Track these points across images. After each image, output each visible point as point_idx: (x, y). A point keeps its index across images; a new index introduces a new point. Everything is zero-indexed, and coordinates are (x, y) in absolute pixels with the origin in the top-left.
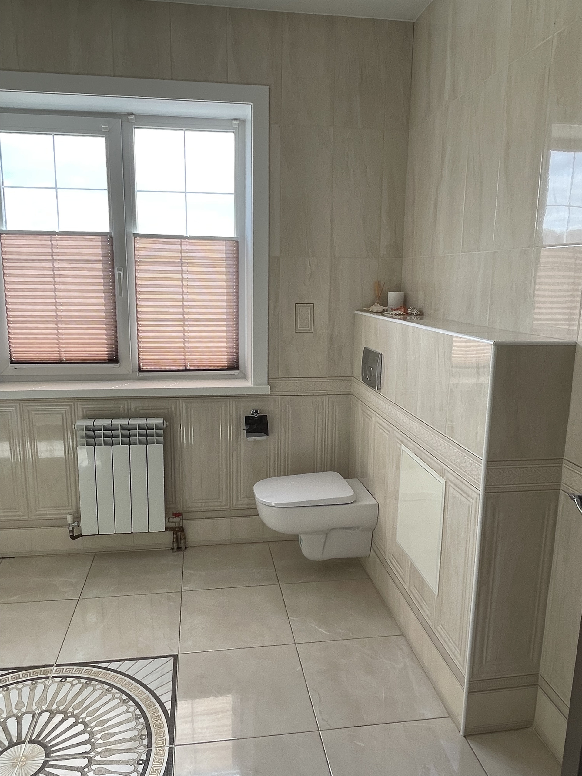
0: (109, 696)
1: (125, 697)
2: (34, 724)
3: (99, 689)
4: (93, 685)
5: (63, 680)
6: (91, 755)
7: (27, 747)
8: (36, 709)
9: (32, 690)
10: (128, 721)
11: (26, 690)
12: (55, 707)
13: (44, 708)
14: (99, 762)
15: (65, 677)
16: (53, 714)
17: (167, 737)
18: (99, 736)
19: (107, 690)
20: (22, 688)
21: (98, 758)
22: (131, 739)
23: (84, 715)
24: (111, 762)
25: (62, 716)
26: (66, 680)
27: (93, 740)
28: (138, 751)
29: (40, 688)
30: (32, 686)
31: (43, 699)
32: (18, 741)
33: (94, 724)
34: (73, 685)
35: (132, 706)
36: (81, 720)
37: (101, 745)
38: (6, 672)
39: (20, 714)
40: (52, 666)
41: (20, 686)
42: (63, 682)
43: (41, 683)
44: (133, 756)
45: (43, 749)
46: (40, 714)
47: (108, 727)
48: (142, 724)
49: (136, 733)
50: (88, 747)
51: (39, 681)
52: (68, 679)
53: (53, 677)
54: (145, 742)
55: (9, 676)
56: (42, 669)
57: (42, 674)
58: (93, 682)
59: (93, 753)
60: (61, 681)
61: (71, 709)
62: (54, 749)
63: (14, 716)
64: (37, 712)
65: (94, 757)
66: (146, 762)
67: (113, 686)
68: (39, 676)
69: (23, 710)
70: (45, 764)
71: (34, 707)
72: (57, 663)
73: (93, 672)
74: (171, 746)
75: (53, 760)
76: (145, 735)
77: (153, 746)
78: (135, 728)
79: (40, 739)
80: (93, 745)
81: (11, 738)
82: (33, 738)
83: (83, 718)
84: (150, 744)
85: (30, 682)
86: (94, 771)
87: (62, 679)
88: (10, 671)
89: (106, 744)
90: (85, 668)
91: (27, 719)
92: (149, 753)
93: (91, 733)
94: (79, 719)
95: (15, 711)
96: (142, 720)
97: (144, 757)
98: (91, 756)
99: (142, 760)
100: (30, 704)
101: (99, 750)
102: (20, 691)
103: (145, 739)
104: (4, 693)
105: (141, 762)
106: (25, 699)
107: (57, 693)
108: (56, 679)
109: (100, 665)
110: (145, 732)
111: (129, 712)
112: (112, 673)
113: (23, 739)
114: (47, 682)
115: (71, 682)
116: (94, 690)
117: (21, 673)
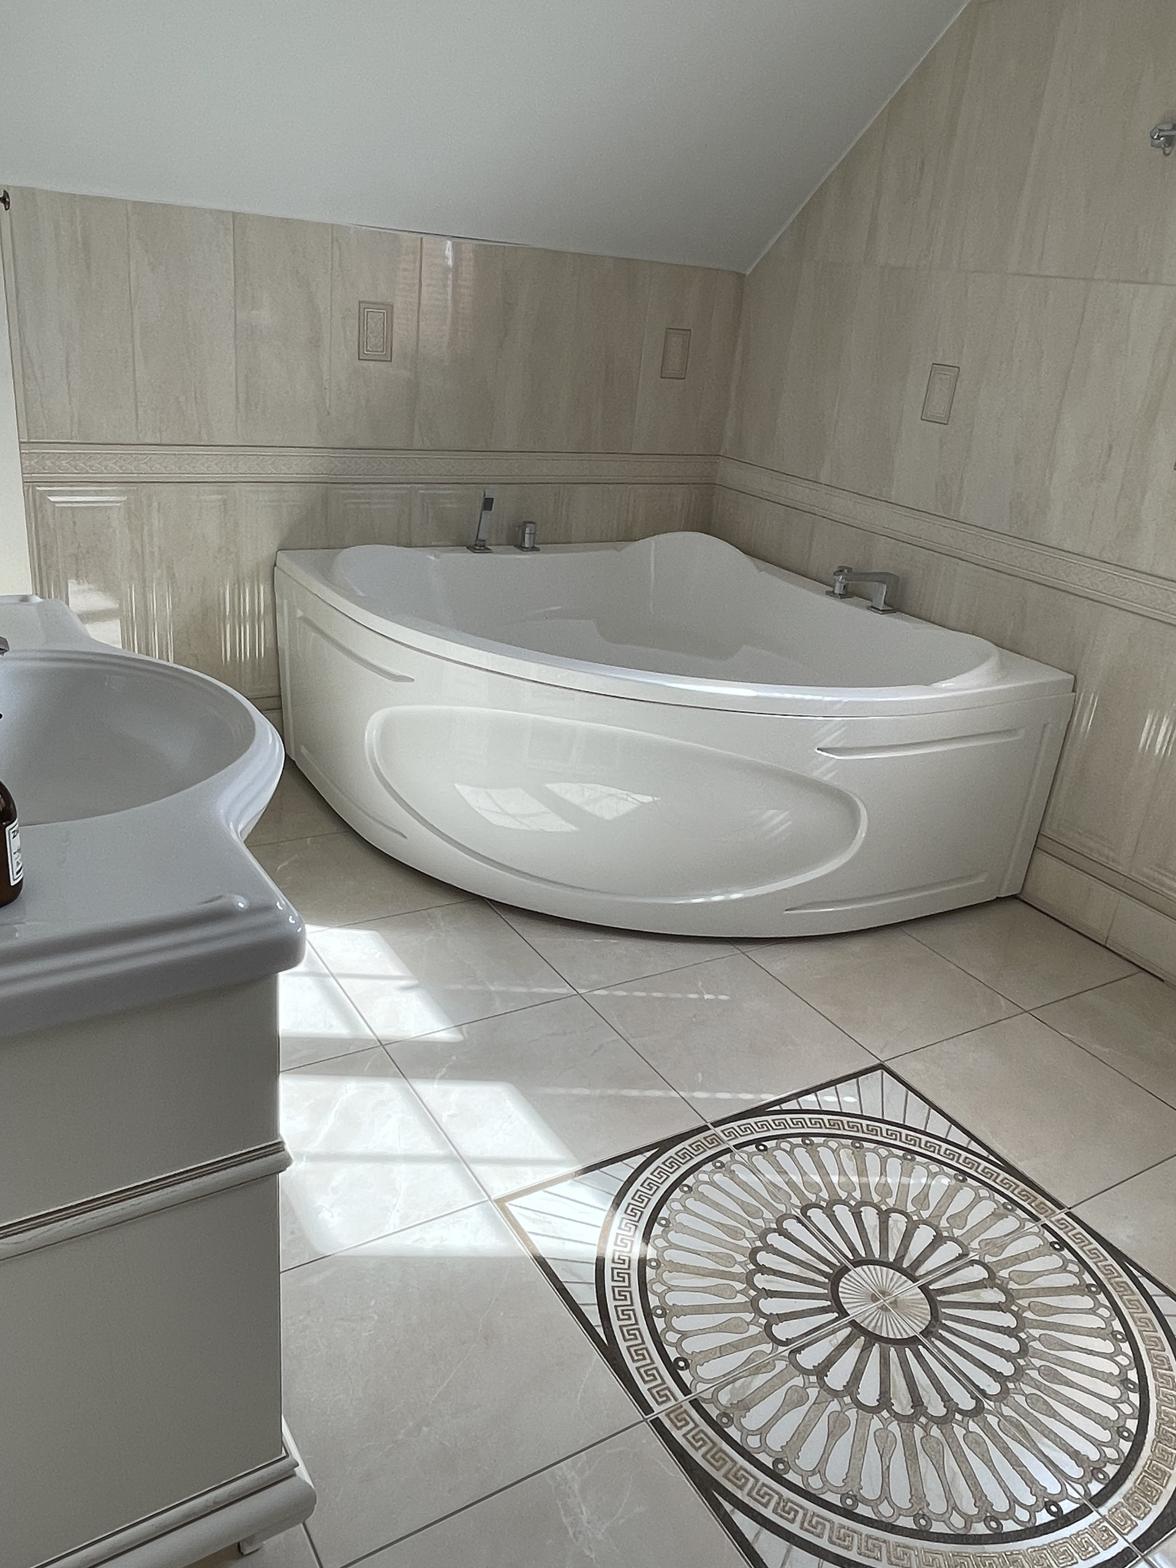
2: (951, 1267)
4: (1095, 1299)
5: (1057, 1246)
6: (988, 1405)
7: (910, 1291)
8: (974, 1250)
9: (996, 1216)
10: (1102, 1421)
11: (986, 1208)
12: (1004, 1273)
13: (988, 1259)
15: (1064, 1245)
16: (992, 1280)
17: (1144, 1526)
18: (1028, 1390)
19: (1114, 1334)
20: (985, 1198)
21: (993, 1420)
22: (1076, 1456)
23: (1036, 1333)
24: (1006, 1451)
25: (1003, 1299)
26: (1062, 1249)
27: (1011, 1385)
28: (1068, 1486)
29: (1009, 1224)
31: (999, 1245)
33: (1037, 1363)
34: (1063, 1269)
35: (1131, 1404)
36: (1023, 1335)
37: (1017, 1408)
38: (985, 1153)
39: (945, 1234)
41: (984, 1192)
42: (1056, 1249)
43: (1018, 1217)
44: (1053, 1487)
45: (929, 1318)
46: (973, 1262)
47: (1057, 1392)
48: (1119, 1451)
49: (1094, 1455)
50: (993, 1388)
51: (1019, 1212)
52: (1066, 1252)
53: (1045, 1226)
54: (1095, 1488)
55: (984, 1164)
56: (1041, 1198)
57: (1033, 1204)
58: (1101, 1297)
59: (992, 1403)
60: (1052, 1244)
61: (1024, 1302)
62: (944, 1334)
63: (936, 1228)
64: (972, 1254)
65: (990, 1412)
66: (1063, 1520)
67: (1129, 1337)
68: (1025, 1204)
69: (957, 1233)
70: (912, 1341)
71: (975, 1245)
72: (1072, 1210)
73: (1117, 1279)
74: (1135, 1549)
75: (928, 1349)
76: (1105, 1474)
77: (1103, 1510)
78: (1098, 1444)
79: (939, 1298)
80: (1005, 1392)
81: (903, 1256)
82: (931, 1287)
83: (1029, 1336)
84: (1100, 1499)
85: (1003, 1200)
86: (968, 1432)
87: (1056, 1243)
89: (1026, 1415)
90: (1111, 1261)
91: (950, 1251)
92: (1081, 1513)
93: (1019, 1372)
94: (1023, 1331)
95: (944, 1223)
96: (1126, 1446)
97: (1067, 1507)
111: (1117, 1408)
112: (1151, 1314)
113: (917, 1274)
114: (1030, 1224)
115: (1066, 1262)
116: (1092, 1311)
117: (1003, 1175)
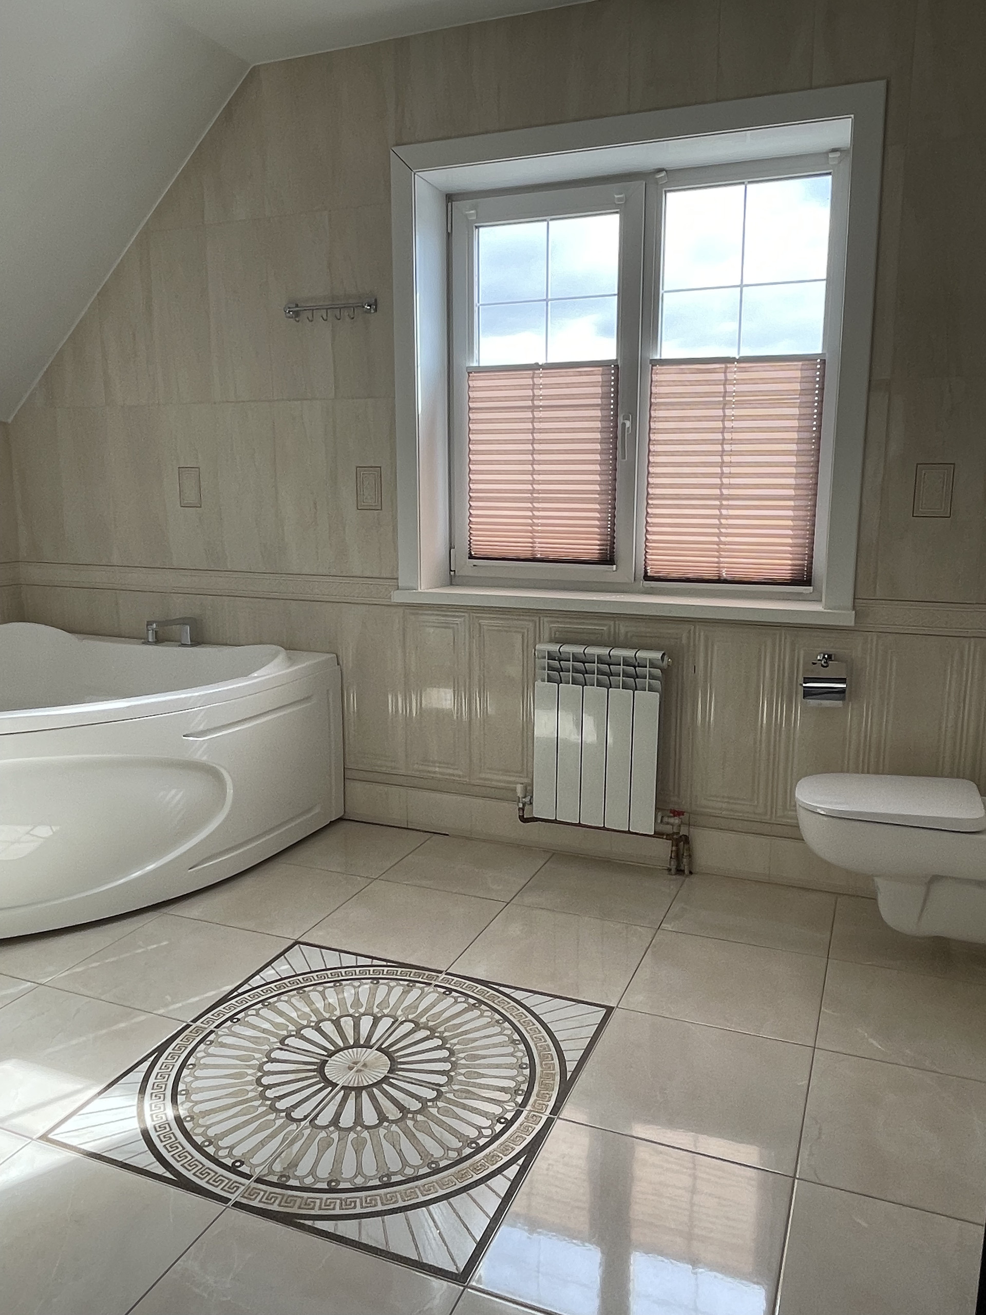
0: (497, 1029)
1: (516, 1037)
2: (390, 1031)
3: (487, 1017)
4: (480, 1010)
5: (448, 993)
6: (443, 1089)
7: (371, 1055)
8: (400, 1016)
9: (405, 993)
10: (509, 1067)
11: (398, 991)
12: (424, 1020)
13: (410, 1017)
14: (449, 1101)
15: (451, 990)
16: (418, 1027)
17: (551, 1104)
18: (463, 1071)
19: (497, 1021)
20: (395, 986)
21: (449, 1095)
22: (503, 1089)
23: (455, 1041)
24: (464, 1107)
25: (429, 1033)
26: (450, 993)
27: (453, 1074)
28: (505, 1106)
29: (415, 993)
30: (407, 988)
31: (414, 1006)
32: (367, 1045)
33: (462, 1055)
34: (456, 1002)
35: (521, 1051)
36: (448, 1046)
37: (460, 1083)
38: (385, 963)
39: (379, 1015)
40: (441, 972)
41: (393, 983)
42: (447, 994)
43: (419, 988)
44: (497, 1110)
45: (389, 1063)
46: (402, 1023)
47: (478, 1064)
48: (524, 1076)
49: (512, 1084)
50: (443, 1080)
51: (418, 985)
52: (454, 994)
53: (436, 986)
54: (520, 1099)
55: (386, 969)
56: (427, 973)
57: (425, 977)
58: (483, 1007)
59: (446, 1088)
60: (444, 993)
61: (442, 1029)
62: (402, 1066)
63: (372, 1015)
64: (400, 1019)
65: (446, 1092)
66: (510, 1123)
67: (506, 1019)
68: (420, 979)
69: (386, 1011)
70: (385, 1079)
71: (399, 1013)
72: (448, 971)
73: (488, 994)
74: (552, 1116)
75: (396, 1079)
76: (522, 1090)
77: (528, 1108)
78: (512, 1078)
79: (390, 1050)
80: (451, 1079)
81: (359, 1038)
82: (383, 1047)
83: (451, 1044)
84: (524, 1104)
85: (406, 983)
86: (439, 1108)
87: (446, 992)
88: (389, 964)
89: (468, 1084)
90: (480, 987)
91: (385, 1023)
92: (518, 1114)
93: (454, 1065)
94: (447, 1044)
95: (376, 1010)
96: (527, 1072)
97: (509, 1116)
98: (443, 1091)
99: (506, 1119)
100: (396, 1007)
101: (456, 1087)
102: (391, 989)
103: (520, 1095)
104: (372, 985)
105: (503, 1120)
106: (392, 1001)
107: (433, 1005)
108: (439, 989)
109: (501, 989)
110: (524, 1087)
111: (514, 1056)
112: (513, 1003)
113: (371, 1044)
114: (426, 989)
115: (456, 998)
116: (481, 1016)
117: (400, 970)
